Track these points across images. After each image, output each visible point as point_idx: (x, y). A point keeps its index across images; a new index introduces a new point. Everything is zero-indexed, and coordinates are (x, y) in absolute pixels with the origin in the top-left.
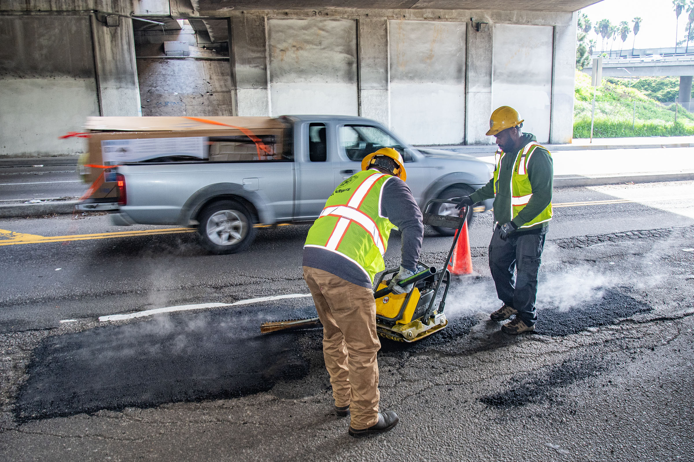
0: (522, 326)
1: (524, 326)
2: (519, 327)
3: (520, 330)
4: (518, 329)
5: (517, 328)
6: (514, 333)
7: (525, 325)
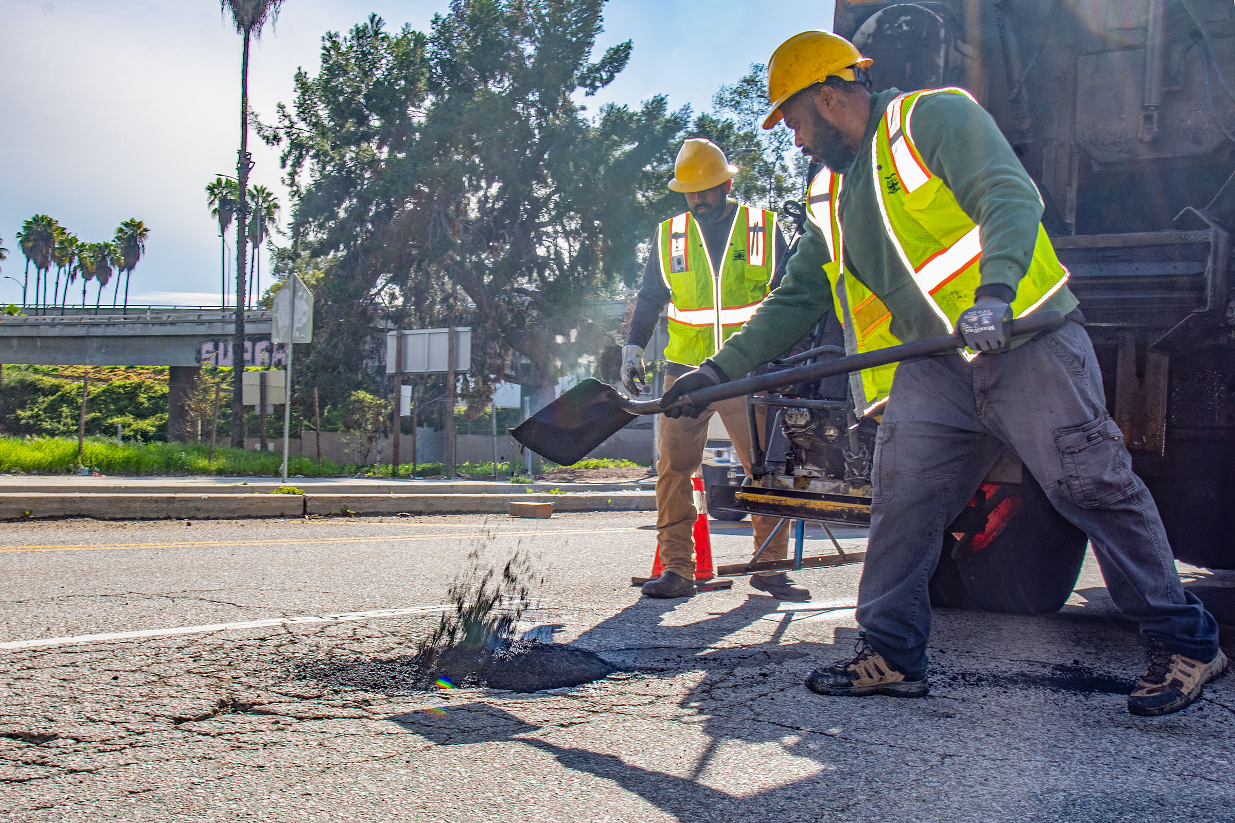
0: (1188, 669)
1: (1193, 666)
2: (1180, 677)
3: (1190, 685)
4: (1181, 684)
5: (1177, 684)
6: (1179, 702)
7: (1194, 662)
